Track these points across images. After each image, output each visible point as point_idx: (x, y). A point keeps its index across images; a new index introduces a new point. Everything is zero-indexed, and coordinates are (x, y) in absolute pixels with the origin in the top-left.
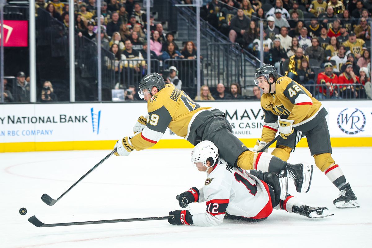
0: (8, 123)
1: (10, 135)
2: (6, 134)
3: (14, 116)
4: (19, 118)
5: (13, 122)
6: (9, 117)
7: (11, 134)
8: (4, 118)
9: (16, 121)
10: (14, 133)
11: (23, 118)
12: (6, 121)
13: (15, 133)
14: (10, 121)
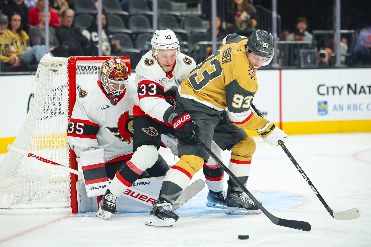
0: (348, 93)
1: (350, 110)
2: (345, 108)
3: (356, 85)
4: (362, 87)
5: (355, 92)
6: (349, 86)
7: (352, 108)
8: (342, 87)
9: (358, 91)
10: (355, 107)
11: (367, 86)
12: (345, 90)
13: (358, 107)
14: (350, 90)
